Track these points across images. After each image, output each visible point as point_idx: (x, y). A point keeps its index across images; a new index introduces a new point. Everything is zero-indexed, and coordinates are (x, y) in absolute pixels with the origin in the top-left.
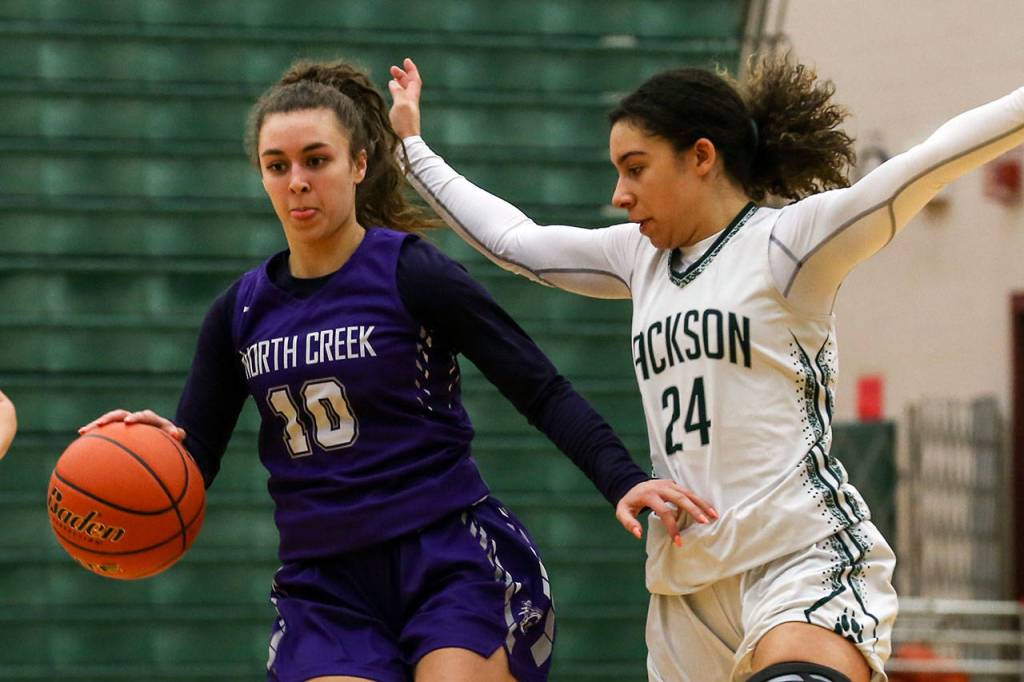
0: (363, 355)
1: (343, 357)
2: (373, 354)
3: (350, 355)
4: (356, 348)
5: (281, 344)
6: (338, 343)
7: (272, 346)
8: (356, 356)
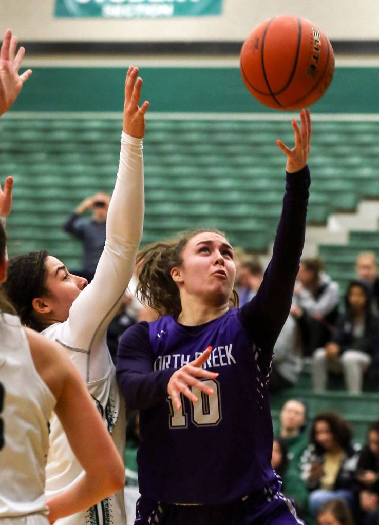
0: (229, 363)
1: (218, 365)
2: (235, 362)
3: (222, 364)
4: (225, 360)
5: (179, 359)
6: (214, 357)
7: (173, 359)
8: (226, 364)
